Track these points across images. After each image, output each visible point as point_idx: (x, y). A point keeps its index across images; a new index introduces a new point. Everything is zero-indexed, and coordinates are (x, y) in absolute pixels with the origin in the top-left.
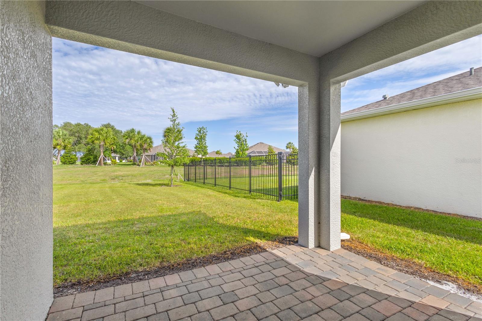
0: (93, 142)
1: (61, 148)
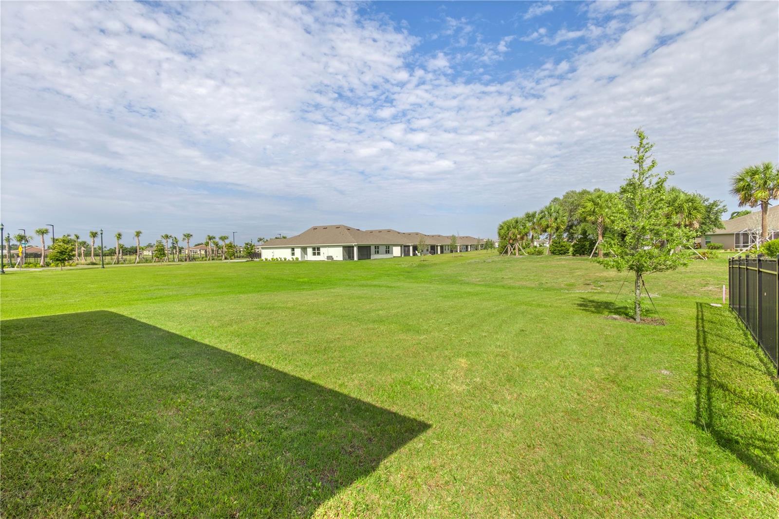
0: (585, 219)
1: (552, 232)
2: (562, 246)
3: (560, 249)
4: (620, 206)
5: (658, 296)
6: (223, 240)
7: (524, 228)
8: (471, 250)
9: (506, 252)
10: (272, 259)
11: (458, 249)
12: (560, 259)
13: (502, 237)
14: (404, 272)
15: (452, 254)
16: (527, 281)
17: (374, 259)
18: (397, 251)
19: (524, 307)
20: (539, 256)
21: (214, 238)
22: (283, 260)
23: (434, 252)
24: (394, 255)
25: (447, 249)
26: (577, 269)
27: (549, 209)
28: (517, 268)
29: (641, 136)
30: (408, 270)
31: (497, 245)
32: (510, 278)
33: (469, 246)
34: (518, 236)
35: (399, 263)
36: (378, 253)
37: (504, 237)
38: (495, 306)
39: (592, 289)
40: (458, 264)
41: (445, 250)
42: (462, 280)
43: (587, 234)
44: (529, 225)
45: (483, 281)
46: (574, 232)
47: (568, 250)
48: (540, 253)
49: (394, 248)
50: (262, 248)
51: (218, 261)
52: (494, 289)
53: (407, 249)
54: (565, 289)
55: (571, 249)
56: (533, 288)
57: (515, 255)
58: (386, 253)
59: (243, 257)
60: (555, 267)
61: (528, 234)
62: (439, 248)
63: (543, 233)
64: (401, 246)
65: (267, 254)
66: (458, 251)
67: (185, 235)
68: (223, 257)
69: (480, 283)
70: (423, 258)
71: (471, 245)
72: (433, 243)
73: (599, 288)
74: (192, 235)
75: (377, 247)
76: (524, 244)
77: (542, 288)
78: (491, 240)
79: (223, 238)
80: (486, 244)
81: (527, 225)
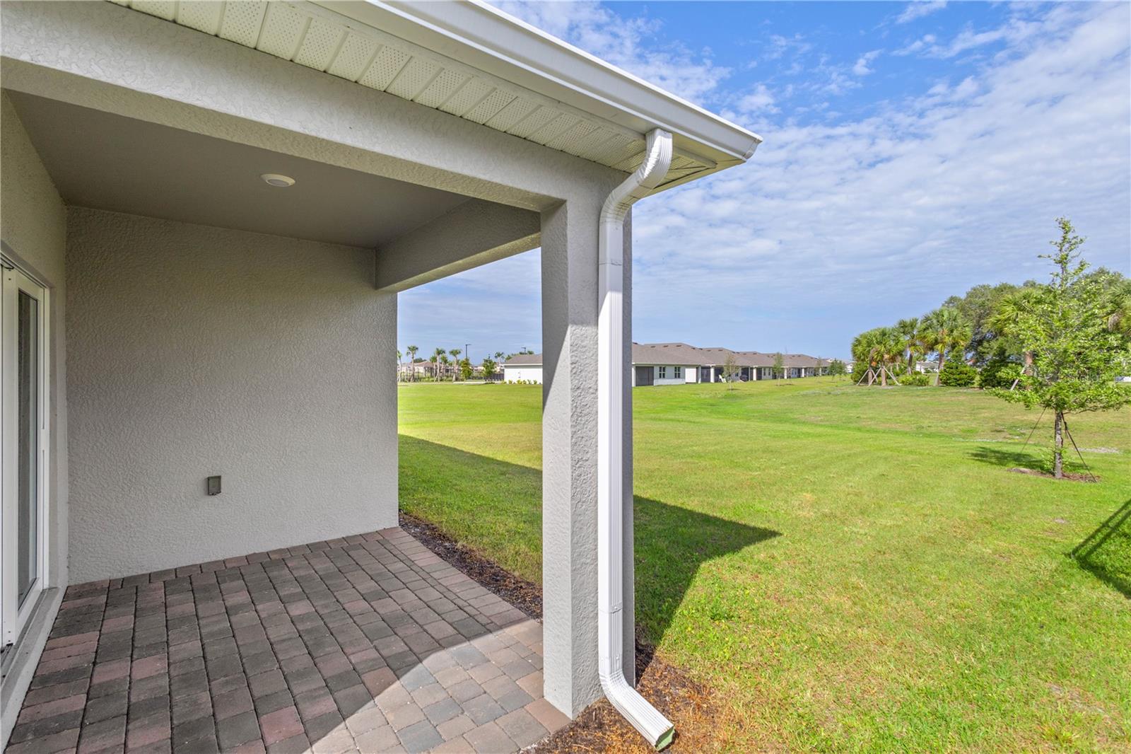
0: (1001, 331)
1: (945, 351)
2: (961, 373)
3: (958, 377)
4: (1031, 322)
5: (1118, 452)
6: (455, 355)
7: (897, 344)
8: (805, 376)
9: (866, 381)
10: (518, 381)
11: (785, 374)
12: (956, 393)
13: (859, 358)
14: (705, 404)
15: (774, 381)
16: (897, 423)
17: (658, 386)
18: (690, 375)
19: (888, 453)
20: (921, 388)
21: (444, 352)
22: (533, 383)
23: (748, 378)
24: (687, 380)
25: (767, 373)
26: (983, 409)
27: (939, 315)
28: (883, 403)
29: (1065, 227)
30: (711, 402)
31: (849, 368)
32: (871, 419)
33: (803, 370)
34: (886, 356)
35: (696, 392)
36: (664, 377)
37: (862, 358)
38: (846, 449)
39: (1005, 438)
40: (786, 395)
41: (765, 374)
42: (796, 419)
43: (1007, 354)
44: (905, 339)
45: (827, 421)
46: (986, 350)
47: (973, 379)
48: (922, 383)
49: (688, 371)
50: (505, 367)
51: (448, 383)
52: (844, 432)
53: (705, 371)
54: (960, 436)
55: (978, 378)
56: (906, 433)
57: (880, 384)
58: (676, 377)
59: (481, 378)
60: (946, 404)
61: (903, 353)
62: (755, 371)
63: (929, 352)
64: (697, 368)
65: (511, 375)
66: (786, 377)
67: (409, 348)
68: (454, 377)
69: (823, 423)
70: (731, 385)
71: (805, 369)
72: (746, 364)
73: (1017, 437)
74: (417, 349)
75: (663, 369)
76: (898, 368)
77: (921, 433)
78: (840, 362)
79: (455, 353)
80: (832, 367)
81: (901, 339)
